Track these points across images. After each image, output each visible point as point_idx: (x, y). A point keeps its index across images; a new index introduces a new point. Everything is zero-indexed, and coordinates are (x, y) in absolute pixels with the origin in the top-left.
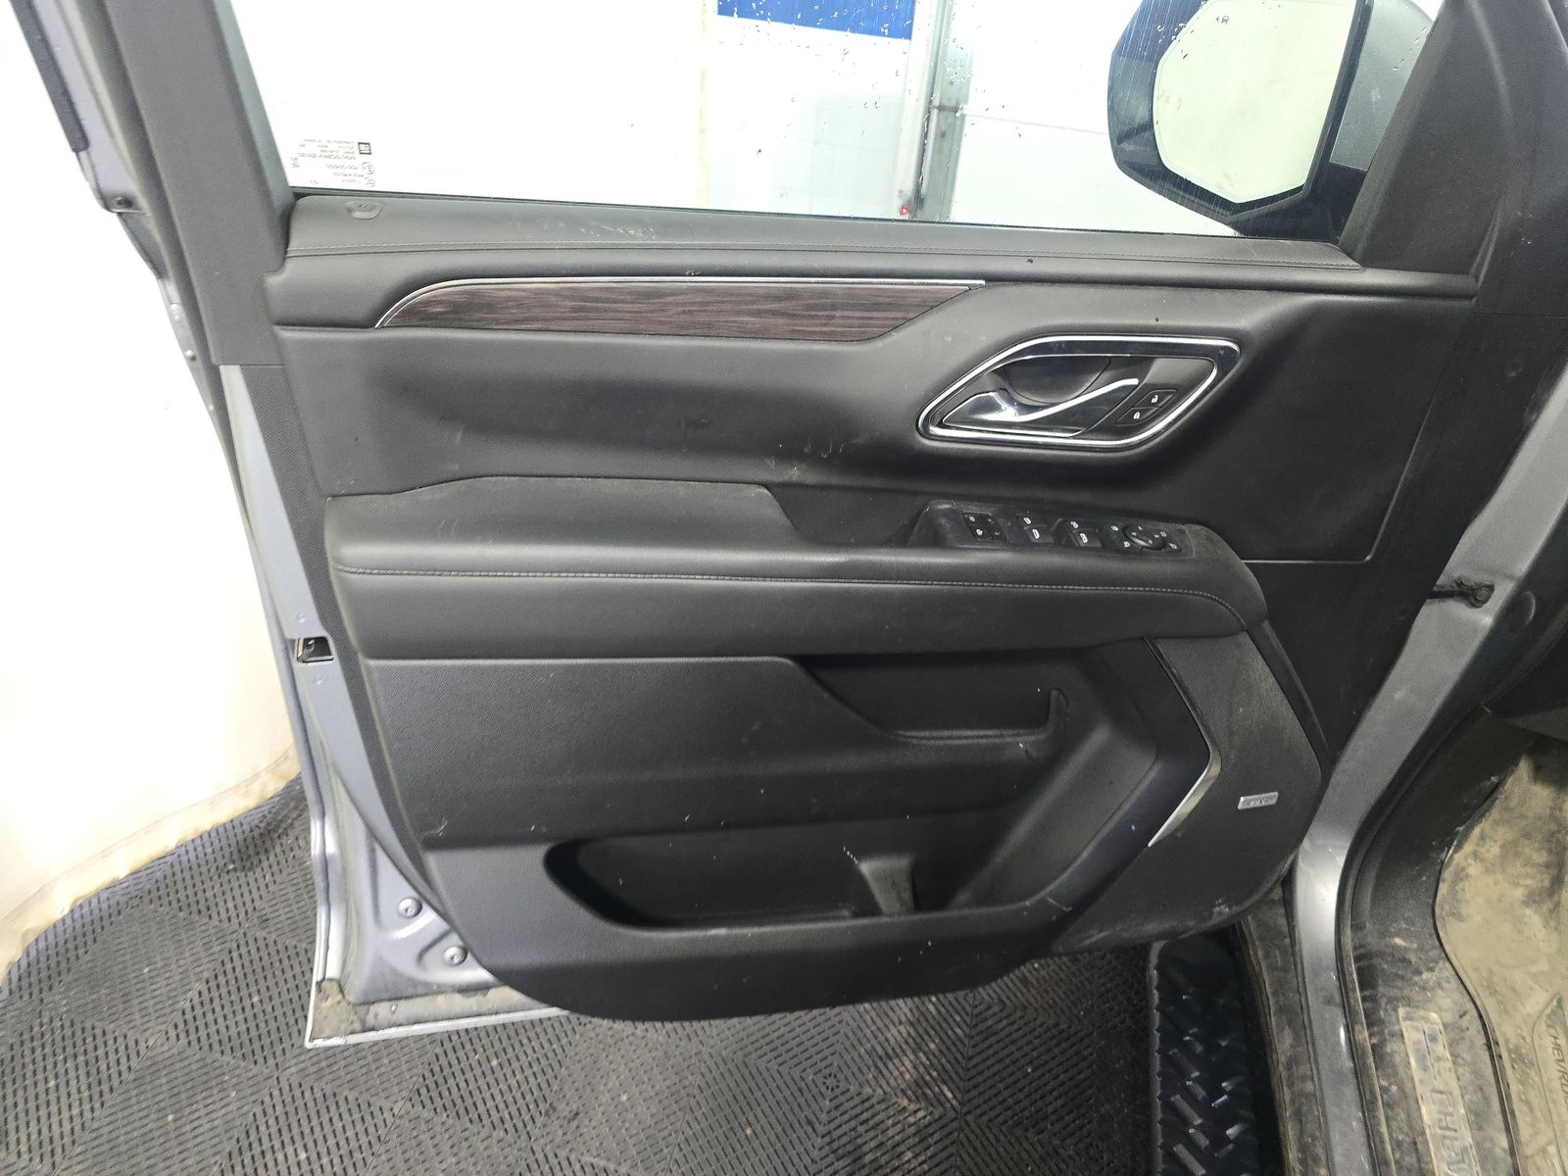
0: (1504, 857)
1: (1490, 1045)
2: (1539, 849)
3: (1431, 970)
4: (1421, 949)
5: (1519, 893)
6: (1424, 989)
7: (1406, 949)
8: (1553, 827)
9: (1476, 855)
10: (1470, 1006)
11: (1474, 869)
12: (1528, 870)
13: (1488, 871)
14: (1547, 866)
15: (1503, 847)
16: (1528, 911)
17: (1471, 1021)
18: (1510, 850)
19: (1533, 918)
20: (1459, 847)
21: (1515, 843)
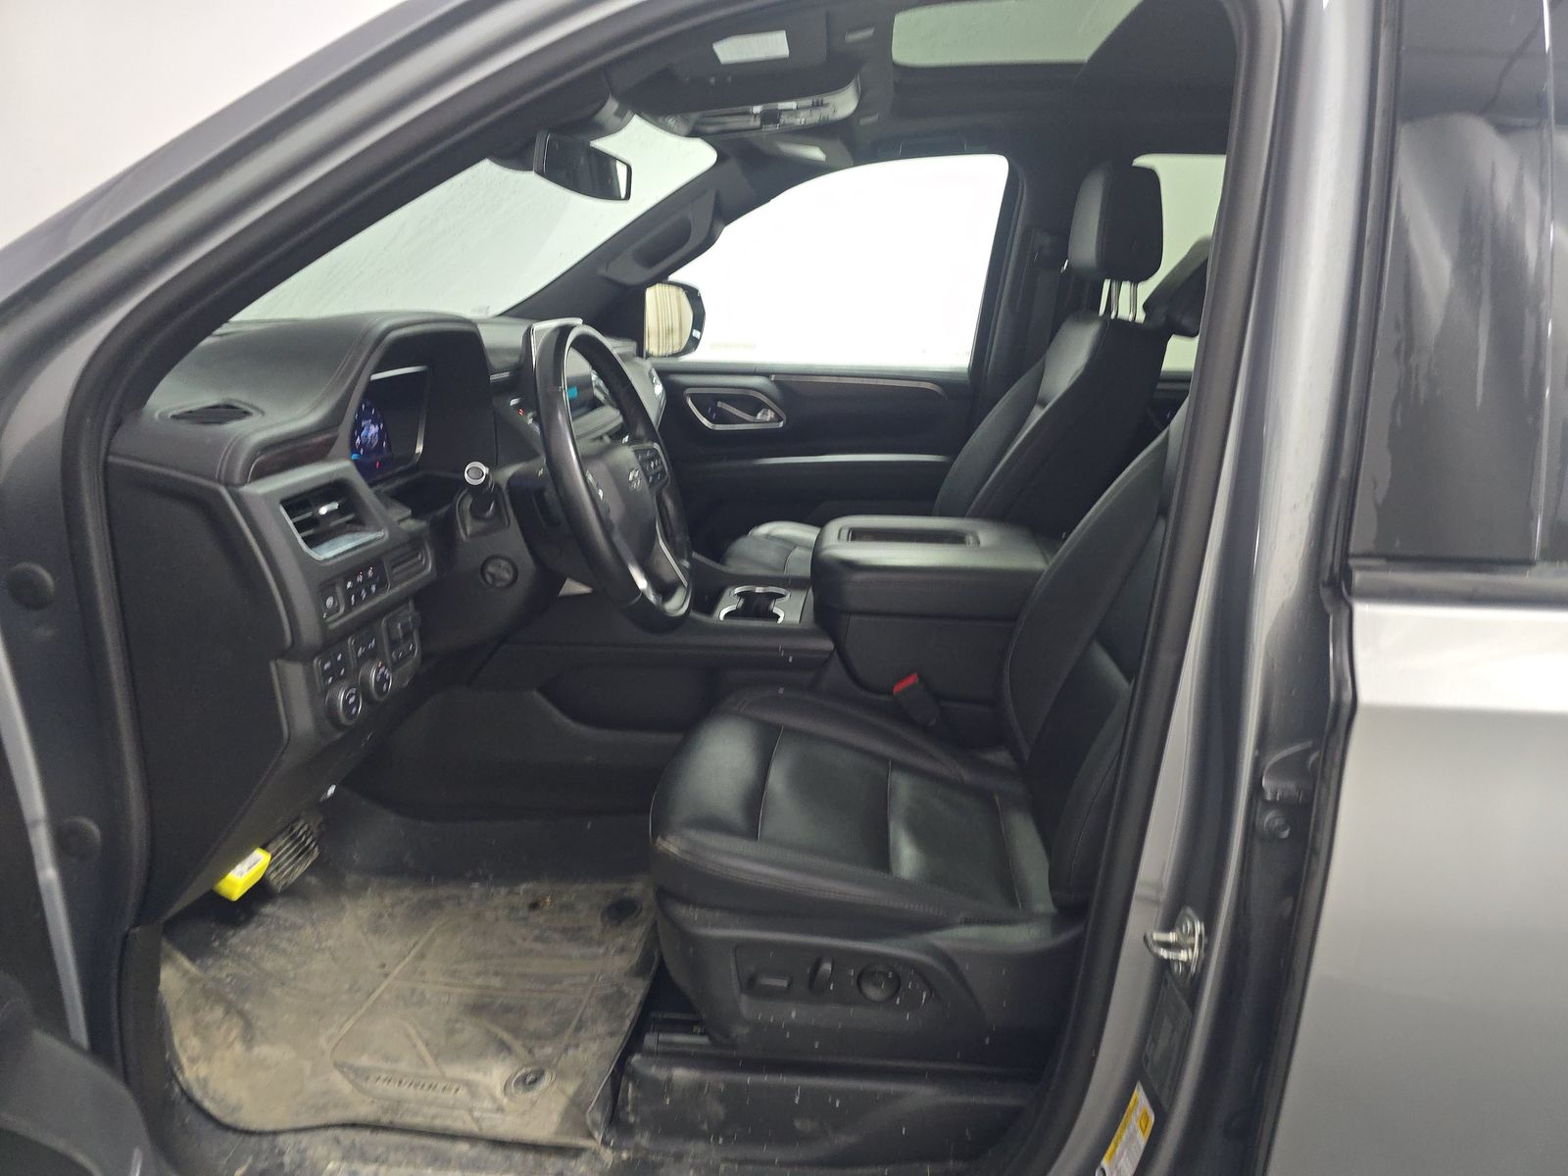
0: (204, 1039)
1: (376, 1127)
2: (212, 1008)
3: (282, 1153)
4: (257, 1155)
5: (238, 1047)
6: (300, 1166)
7: (250, 1168)
8: (199, 986)
9: (193, 1060)
10: (330, 1133)
11: (202, 1070)
12: (224, 1028)
13: (209, 1059)
14: (227, 1012)
15: (196, 1034)
16: (256, 1050)
17: (348, 1136)
18: (201, 1030)
19: (262, 1050)
20: (181, 1068)
21: (197, 1024)
